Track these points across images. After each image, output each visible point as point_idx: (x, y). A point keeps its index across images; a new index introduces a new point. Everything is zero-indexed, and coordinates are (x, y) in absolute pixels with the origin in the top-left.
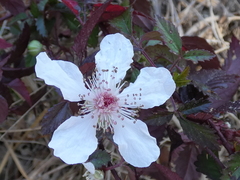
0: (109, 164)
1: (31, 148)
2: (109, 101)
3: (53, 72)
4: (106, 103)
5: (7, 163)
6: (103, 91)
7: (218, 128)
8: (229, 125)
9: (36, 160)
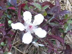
0: (38, 40)
1: (21, 46)
2: (30, 27)
3: (16, 26)
4: (30, 28)
5: (17, 52)
6: (28, 25)
7: (58, 21)
8: (61, 19)
9: (23, 48)
